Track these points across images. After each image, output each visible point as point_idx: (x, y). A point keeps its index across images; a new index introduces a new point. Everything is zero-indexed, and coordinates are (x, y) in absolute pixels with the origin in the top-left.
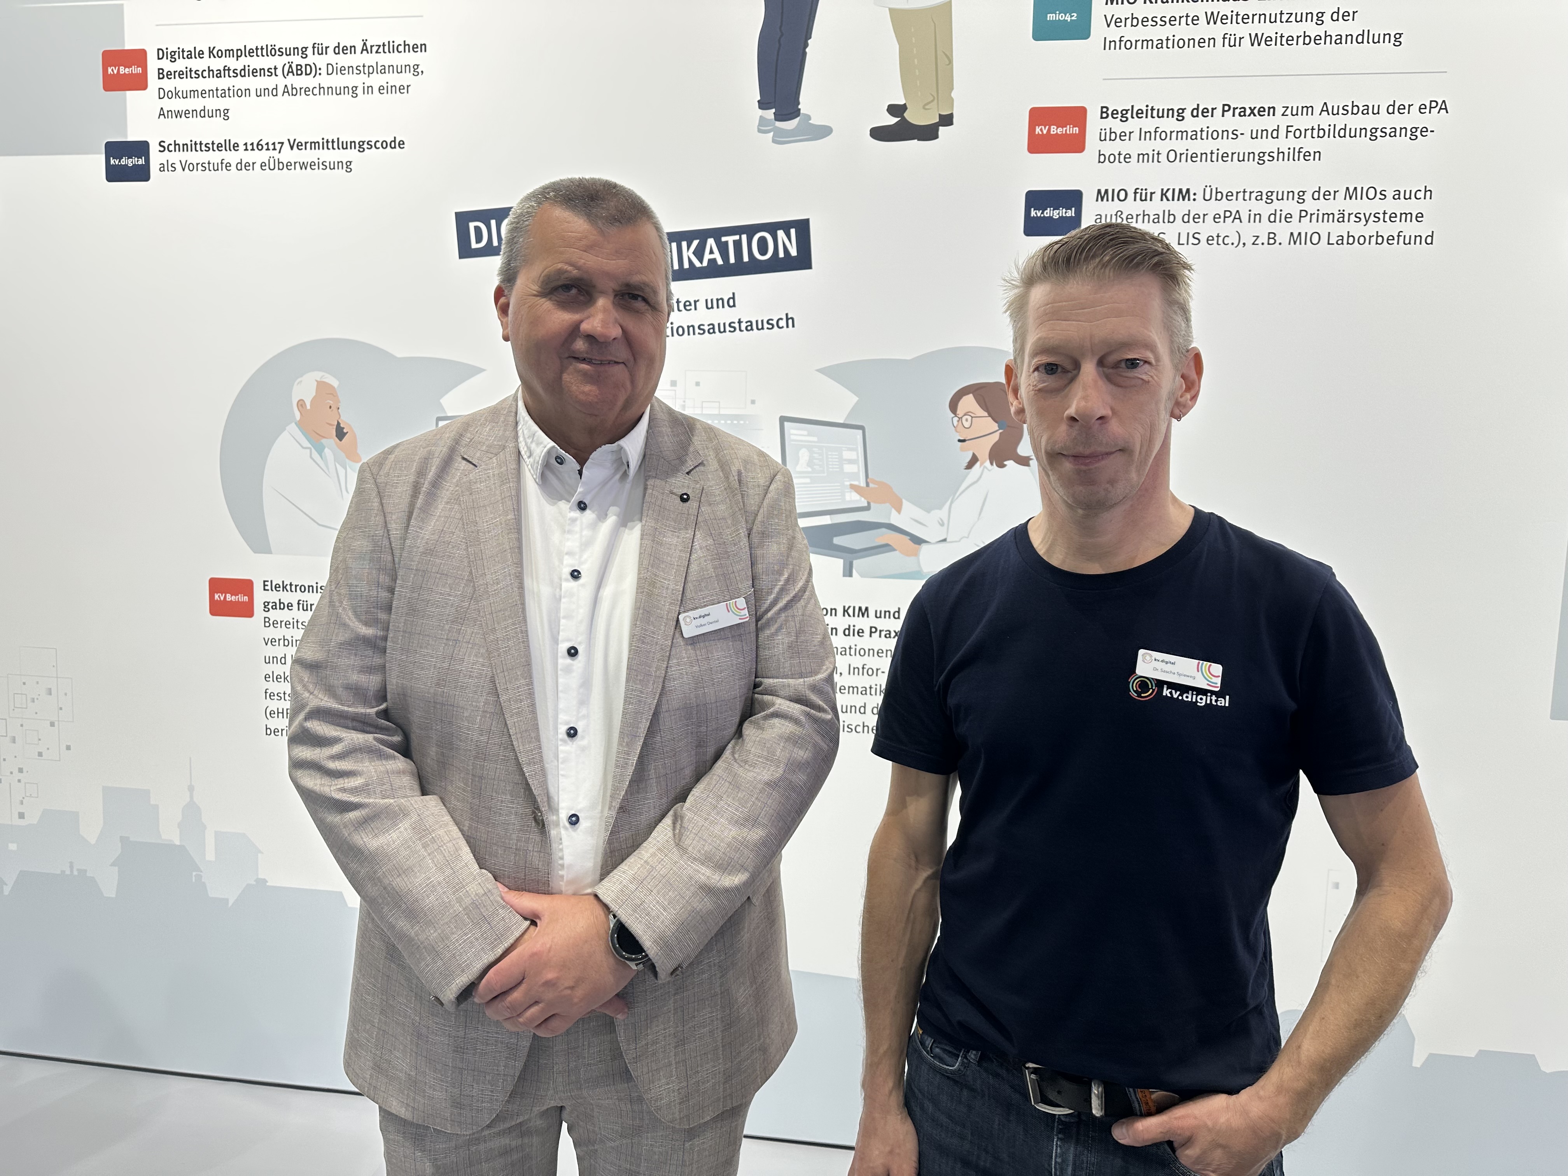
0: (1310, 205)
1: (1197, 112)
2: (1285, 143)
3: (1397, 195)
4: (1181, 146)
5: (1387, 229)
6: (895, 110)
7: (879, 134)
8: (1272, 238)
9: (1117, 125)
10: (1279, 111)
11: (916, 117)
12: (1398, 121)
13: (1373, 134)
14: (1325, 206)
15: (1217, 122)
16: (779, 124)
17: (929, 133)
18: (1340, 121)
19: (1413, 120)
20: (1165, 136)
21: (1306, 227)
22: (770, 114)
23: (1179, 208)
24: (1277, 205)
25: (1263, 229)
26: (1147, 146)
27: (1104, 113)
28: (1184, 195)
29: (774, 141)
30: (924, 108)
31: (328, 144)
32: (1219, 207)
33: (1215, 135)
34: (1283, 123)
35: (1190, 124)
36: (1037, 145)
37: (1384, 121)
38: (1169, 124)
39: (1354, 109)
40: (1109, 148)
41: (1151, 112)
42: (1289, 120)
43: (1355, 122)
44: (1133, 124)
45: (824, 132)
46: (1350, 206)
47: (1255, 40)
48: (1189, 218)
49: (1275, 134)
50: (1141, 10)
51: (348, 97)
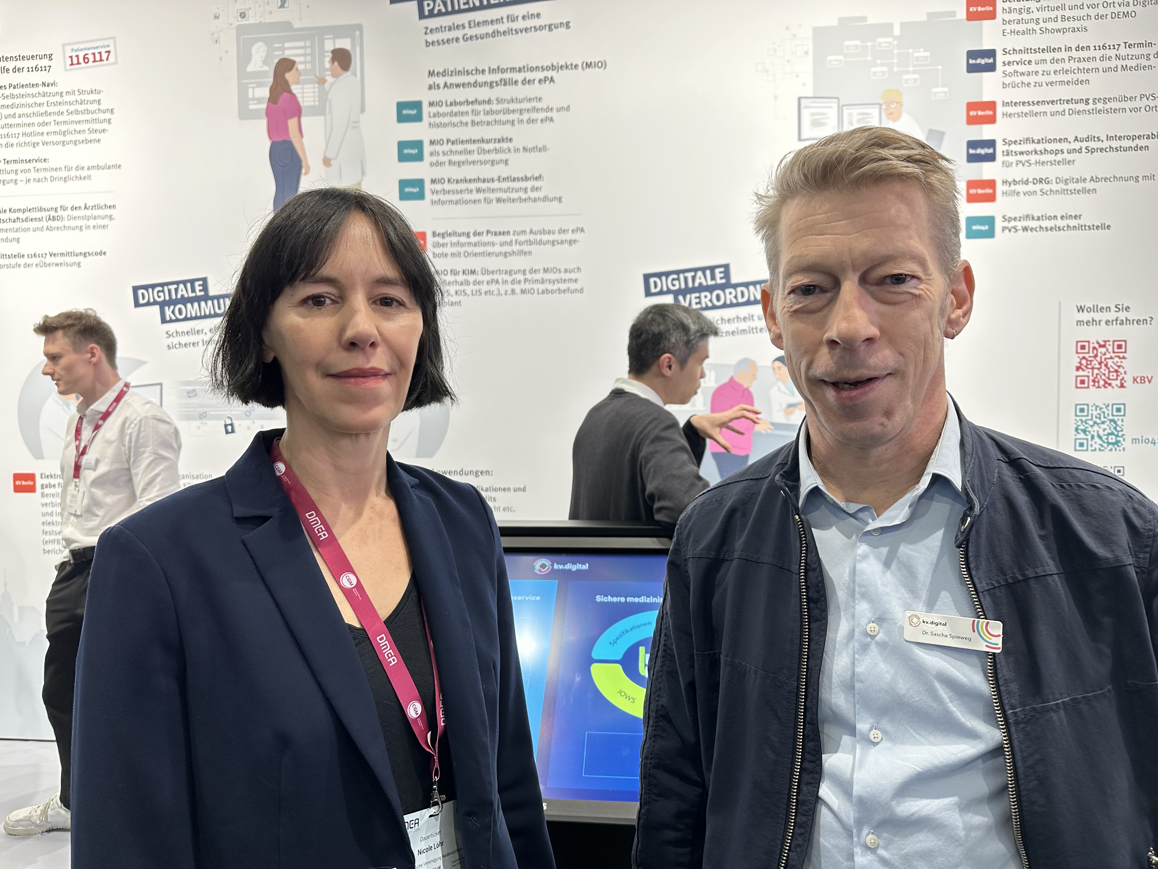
0: (529, 276)
1: (475, 234)
2: (516, 248)
3: (566, 271)
4: (470, 249)
5: (563, 286)
9: (440, 240)
10: (512, 233)
12: (563, 237)
13: (553, 243)
14: (535, 276)
15: (485, 238)
18: (538, 237)
19: (569, 236)
20: (462, 245)
21: (527, 286)
23: (471, 278)
24: (514, 276)
25: (509, 287)
26: (455, 250)
27: (434, 234)
28: (473, 272)
31: (68, 254)
32: (490, 277)
33: (485, 244)
34: (514, 238)
35: (473, 239)
37: (557, 237)
38: (463, 239)
39: (543, 232)
40: (437, 251)
41: (455, 234)
42: (516, 237)
43: (545, 238)
44: (447, 240)
46: (547, 276)
47: (499, 200)
48: (476, 283)
49: (510, 243)
50: (447, 186)
51: (77, 231)
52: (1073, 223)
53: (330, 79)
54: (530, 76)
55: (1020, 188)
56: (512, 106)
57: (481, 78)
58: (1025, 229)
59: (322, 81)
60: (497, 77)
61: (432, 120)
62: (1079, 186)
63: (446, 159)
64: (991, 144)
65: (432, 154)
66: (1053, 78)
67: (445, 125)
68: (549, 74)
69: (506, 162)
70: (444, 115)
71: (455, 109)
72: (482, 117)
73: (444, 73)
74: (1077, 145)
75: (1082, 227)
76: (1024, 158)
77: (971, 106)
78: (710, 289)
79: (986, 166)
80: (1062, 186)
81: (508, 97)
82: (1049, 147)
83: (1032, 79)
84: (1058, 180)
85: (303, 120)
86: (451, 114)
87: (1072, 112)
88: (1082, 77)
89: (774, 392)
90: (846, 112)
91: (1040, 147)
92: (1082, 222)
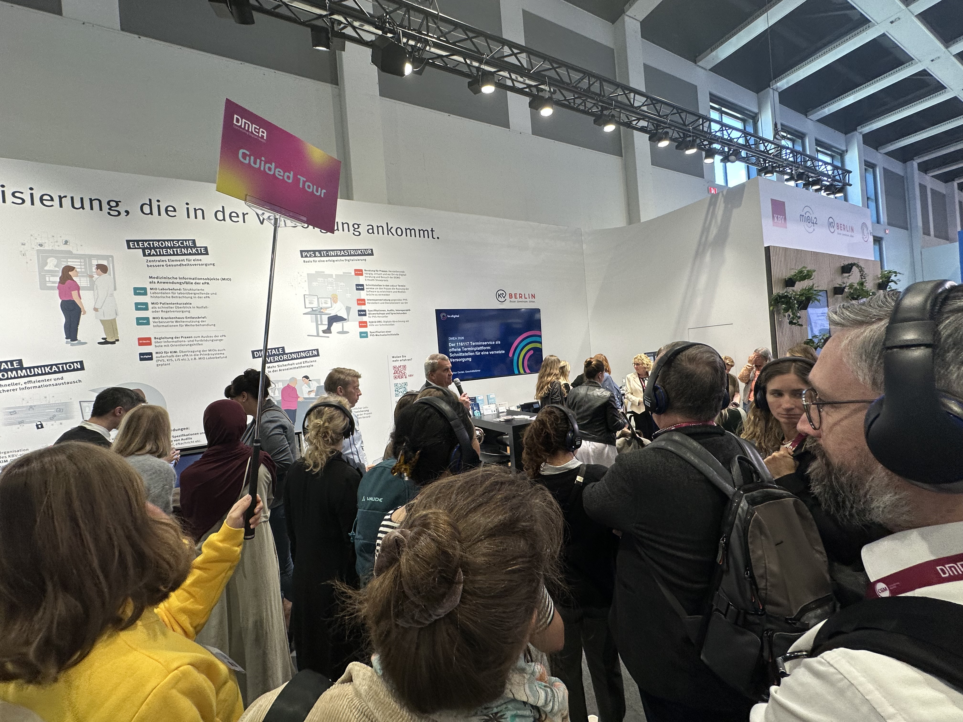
0: (202, 353)
1: (175, 338)
2: (195, 343)
3: (219, 350)
4: (173, 344)
5: (218, 356)
6: (103, 339)
7: (99, 343)
8: (195, 359)
9: (159, 340)
10: (193, 337)
11: (109, 340)
12: (216, 338)
13: (212, 341)
14: (205, 353)
15: (180, 339)
16: (72, 342)
17: (113, 343)
18: (205, 339)
19: (219, 338)
20: (169, 342)
21: (202, 356)
22: (69, 340)
23: (175, 354)
24: (195, 353)
25: (193, 357)
26: (166, 344)
27: (155, 338)
28: (176, 352)
29: (71, 345)
30: (111, 338)
32: (184, 354)
33: (180, 342)
34: (194, 339)
35: (174, 340)
36: (140, 344)
37: (214, 338)
38: (170, 340)
39: (208, 337)
40: (157, 344)
41: (166, 338)
43: (208, 339)
44: (162, 340)
45: (85, 343)
46: (210, 353)
47: (186, 325)
48: (176, 356)
49: (193, 341)
50: (161, 320)
52: (389, 333)
53: (96, 276)
54: (198, 281)
55: (374, 324)
56: (190, 292)
57: (175, 281)
58: (376, 335)
59: (91, 277)
60: (183, 281)
61: (152, 295)
62: (390, 323)
63: (160, 310)
64: (365, 311)
65: (152, 308)
66: (380, 293)
67: (159, 297)
68: (207, 281)
69: (189, 312)
70: (158, 293)
71: (163, 291)
72: (177, 295)
73: (157, 278)
74: (388, 312)
75: (391, 335)
76: (374, 315)
77: (358, 300)
78: (278, 355)
79: (364, 317)
80: (385, 323)
81: (189, 289)
82: (381, 312)
83: (375, 293)
84: (384, 322)
85: (80, 291)
86: (161, 293)
87: (386, 303)
88: (388, 293)
89: (303, 387)
90: (320, 300)
91: (378, 312)
92: (391, 333)
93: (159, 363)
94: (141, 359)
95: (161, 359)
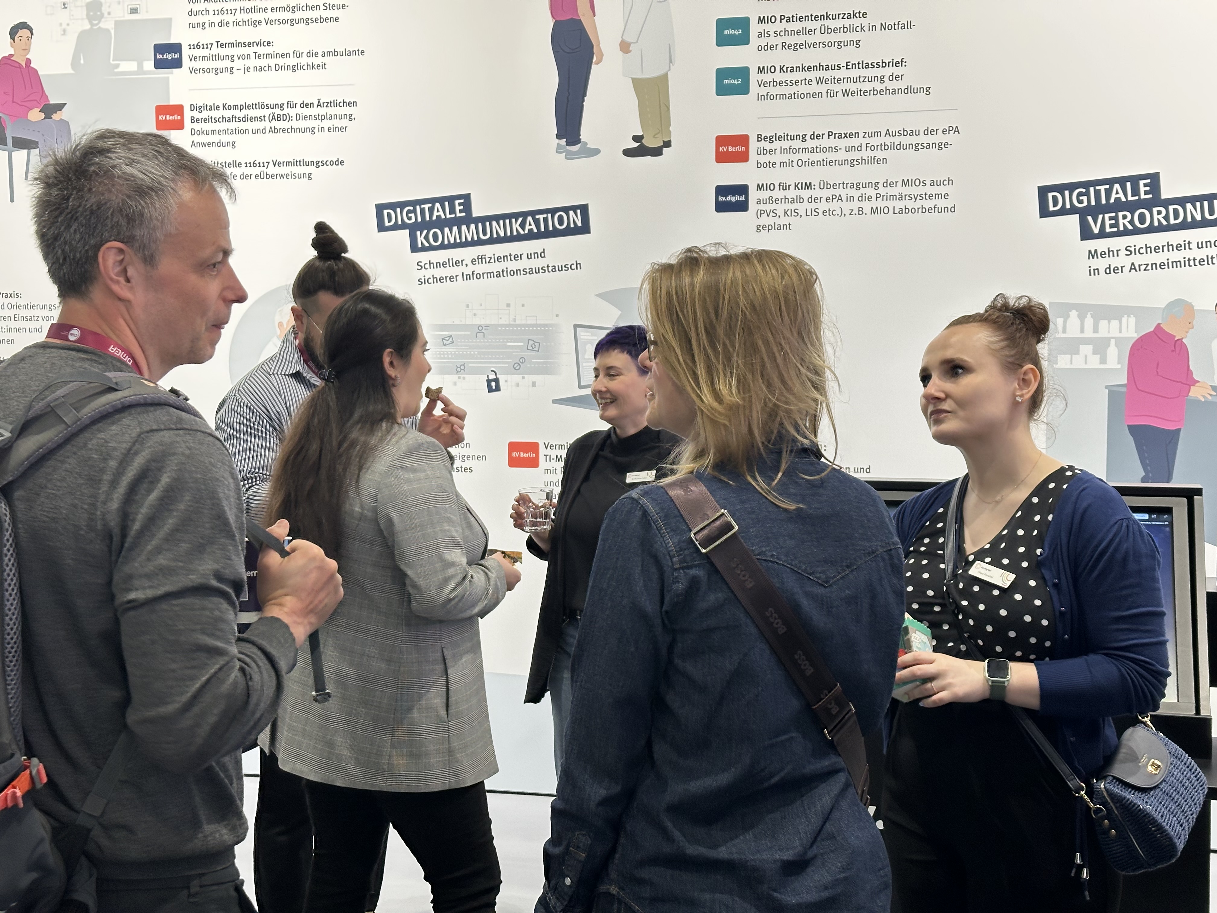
0: (882, 191)
1: (813, 137)
2: (866, 154)
3: (932, 184)
4: (805, 157)
5: (928, 204)
6: (636, 138)
7: (628, 153)
9: (767, 145)
10: (861, 135)
11: (649, 143)
12: (930, 139)
13: (916, 147)
14: (891, 191)
15: (825, 142)
16: (568, 148)
17: (657, 152)
18: (897, 140)
19: (939, 138)
20: (796, 151)
21: (880, 204)
22: (563, 142)
23: (806, 194)
24: (863, 191)
25: (855, 205)
26: (785, 158)
27: (759, 138)
28: (808, 186)
29: (566, 158)
30: (654, 137)
31: (296, 163)
32: (829, 193)
33: (825, 150)
34: (864, 141)
35: (810, 144)
36: (721, 158)
37: (923, 139)
38: (797, 144)
39: (905, 133)
40: (763, 159)
41: (786, 137)
42: (867, 140)
43: (906, 140)
44: (777, 145)
45: (595, 152)
46: (906, 190)
47: (846, 93)
48: (811, 200)
49: (859, 148)
50: (779, 76)
51: (309, 134)
63: (779, 40)
65: (760, 35)
69: (857, 43)
78: (1131, 207)
93: (765, 220)
94: (721, 207)
95: (768, 207)
